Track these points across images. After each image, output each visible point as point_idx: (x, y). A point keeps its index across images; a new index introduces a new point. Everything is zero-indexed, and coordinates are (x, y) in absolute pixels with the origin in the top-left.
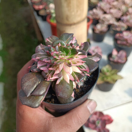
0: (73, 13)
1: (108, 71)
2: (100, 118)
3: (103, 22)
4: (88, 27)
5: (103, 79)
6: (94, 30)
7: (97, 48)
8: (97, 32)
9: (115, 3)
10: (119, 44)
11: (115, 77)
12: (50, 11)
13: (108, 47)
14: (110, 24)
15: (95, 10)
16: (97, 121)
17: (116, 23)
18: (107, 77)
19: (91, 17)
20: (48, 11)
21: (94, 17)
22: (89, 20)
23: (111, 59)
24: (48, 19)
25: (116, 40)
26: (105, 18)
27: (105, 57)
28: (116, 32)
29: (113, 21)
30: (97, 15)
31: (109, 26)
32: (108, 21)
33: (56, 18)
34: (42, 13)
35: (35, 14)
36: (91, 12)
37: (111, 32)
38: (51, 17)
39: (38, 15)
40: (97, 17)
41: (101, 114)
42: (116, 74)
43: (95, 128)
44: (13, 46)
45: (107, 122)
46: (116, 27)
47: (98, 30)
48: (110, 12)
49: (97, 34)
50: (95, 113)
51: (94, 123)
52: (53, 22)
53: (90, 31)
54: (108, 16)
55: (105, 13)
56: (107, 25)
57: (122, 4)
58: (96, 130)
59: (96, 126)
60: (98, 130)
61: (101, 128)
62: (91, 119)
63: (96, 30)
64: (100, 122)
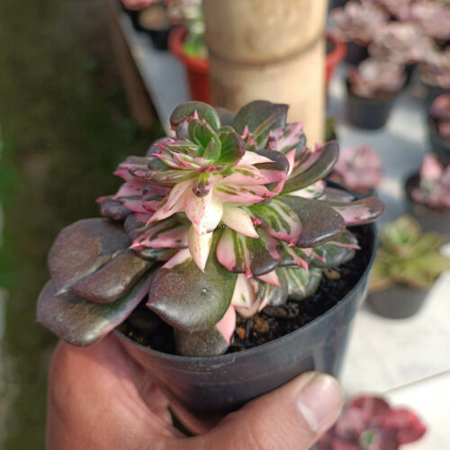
0: (271, 21)
1: (405, 241)
2: (375, 421)
3: (386, 53)
4: (329, 73)
5: (386, 270)
6: (349, 85)
7: (363, 151)
8: (363, 90)
10: (446, 138)
11: (431, 263)
12: (182, 12)
13: (404, 147)
14: (412, 60)
15: (352, 10)
16: (363, 430)
17: (436, 59)
18: (402, 262)
19: (338, 35)
20: (175, 13)
21: (352, 35)
22: (330, 45)
23: (418, 195)
24: (174, 41)
25: (434, 121)
26: (391, 37)
27: (391, 188)
28: (434, 92)
29: (422, 51)
30: (362, 26)
31: (411, 70)
32: (405, 48)
33: (205, 39)
34: (152, 19)
35: (126, 23)
36: (339, 17)
37: (418, 91)
38: (185, 35)
39: (138, 27)
40: (364, 36)
41: (380, 404)
42: (437, 250)
44: (41, 146)
45: (402, 435)
46: (436, 71)
47: (365, 83)
48: (410, 14)
49: (363, 99)
50: (358, 403)
51: (353, 439)
52: (197, 53)
53: (338, 90)
54: (403, 32)
55: (393, 18)
56: (401, 65)
62: (341, 426)
63: (357, 85)
64: (376, 437)
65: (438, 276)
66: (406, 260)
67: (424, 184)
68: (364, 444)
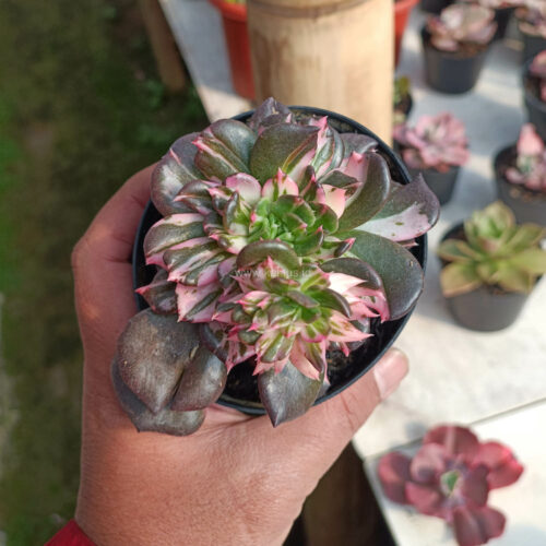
13: (497, 115)
16: (444, 471)
18: (492, 260)
28: (534, 45)
42: (539, 246)
43: (434, 510)
50: (438, 435)
51: (431, 481)
58: (441, 516)
59: (442, 498)
60: (450, 517)
61: (463, 508)
62: (417, 466)
63: (440, 36)
64: (460, 481)
65: (538, 278)
66: (500, 257)
67: (522, 161)
68: (445, 488)
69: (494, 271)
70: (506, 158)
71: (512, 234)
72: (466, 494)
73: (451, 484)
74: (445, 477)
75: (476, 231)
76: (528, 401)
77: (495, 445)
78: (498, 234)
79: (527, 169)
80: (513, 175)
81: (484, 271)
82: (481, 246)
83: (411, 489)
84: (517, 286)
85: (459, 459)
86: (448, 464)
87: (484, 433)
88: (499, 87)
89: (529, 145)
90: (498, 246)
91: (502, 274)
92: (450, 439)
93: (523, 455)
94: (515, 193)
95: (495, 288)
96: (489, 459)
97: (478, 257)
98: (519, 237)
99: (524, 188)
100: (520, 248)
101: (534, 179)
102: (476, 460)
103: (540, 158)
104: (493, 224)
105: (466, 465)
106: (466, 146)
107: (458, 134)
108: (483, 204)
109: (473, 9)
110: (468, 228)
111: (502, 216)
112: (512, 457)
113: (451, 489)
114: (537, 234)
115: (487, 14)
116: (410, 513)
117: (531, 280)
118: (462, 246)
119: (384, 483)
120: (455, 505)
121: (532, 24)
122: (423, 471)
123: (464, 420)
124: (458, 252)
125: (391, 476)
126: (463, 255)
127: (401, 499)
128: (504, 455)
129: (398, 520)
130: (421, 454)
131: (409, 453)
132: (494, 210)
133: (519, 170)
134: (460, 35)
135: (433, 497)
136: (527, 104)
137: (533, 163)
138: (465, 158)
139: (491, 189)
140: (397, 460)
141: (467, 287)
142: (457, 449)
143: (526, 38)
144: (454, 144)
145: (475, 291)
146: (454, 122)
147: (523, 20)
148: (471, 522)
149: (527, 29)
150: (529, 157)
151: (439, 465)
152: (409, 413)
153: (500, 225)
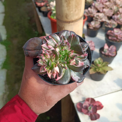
4: (84, 23)
6: (88, 26)
9: (108, 3)
10: (110, 40)
11: (106, 68)
12: (51, 8)
13: (100, 41)
14: (102, 21)
15: (89, 9)
17: (108, 21)
18: (99, 68)
19: (86, 15)
21: (89, 15)
24: (49, 15)
25: (107, 36)
26: (98, 16)
27: (97, 50)
29: (105, 19)
30: (92, 13)
31: (102, 23)
32: (101, 19)
34: (43, 9)
35: (37, 9)
37: (104, 28)
38: (51, 13)
39: (40, 11)
40: (92, 15)
41: (93, 100)
42: (107, 66)
43: (87, 113)
45: (98, 108)
47: (92, 26)
48: (103, 11)
50: (88, 100)
51: (86, 108)
53: (85, 27)
54: (101, 15)
55: (99, 12)
57: (114, 5)
58: (88, 115)
59: (88, 111)
60: (90, 115)
61: (92, 113)
62: (84, 105)
63: (90, 26)
64: (92, 108)
65: (107, 71)
66: (100, 68)
67: (105, 50)
68: (89, 110)
69: (99, 70)
70: (102, 49)
71: (103, 63)
72: (93, 111)
73: (90, 109)
74: (89, 107)
75: (96, 62)
76: (105, 94)
77: (98, 102)
78: (100, 63)
79: (106, 51)
80: (103, 53)
81: (97, 70)
82: (97, 65)
83: (83, 109)
84: (103, 73)
85: (92, 104)
86: (90, 105)
87: (96, 100)
88: (101, 36)
89: (106, 47)
90: (100, 65)
91: (101, 71)
92: (90, 100)
93: (103, 104)
94: (103, 56)
95: (99, 73)
96: (97, 104)
97: (96, 67)
98: (104, 64)
99: (105, 55)
100: (104, 66)
101: (107, 53)
102: (95, 104)
103: (108, 50)
104: (99, 61)
105: (93, 105)
106: (94, 47)
107: (93, 45)
108: (97, 58)
109: (97, 22)
110: (95, 62)
111: (101, 60)
112: (101, 104)
113: (90, 110)
114: (107, 63)
115: (99, 23)
116: (82, 114)
117: (106, 72)
118: (93, 65)
119: (78, 108)
120: (91, 113)
121: (107, 25)
122: (85, 106)
123: (93, 97)
124: (93, 66)
125: (79, 107)
126: (94, 67)
127: (81, 111)
128: (100, 104)
129: (80, 115)
130: (85, 103)
131: (82, 103)
132: (99, 59)
133: (104, 52)
134: (94, 26)
135: (87, 111)
136: (106, 40)
137: (107, 51)
138: (94, 49)
139: (99, 55)
140: (80, 104)
141: (94, 73)
142: (91, 102)
143: (106, 27)
144: (92, 46)
145: (96, 73)
146: (93, 42)
147: (106, 24)
148: (94, 116)
149: (106, 26)
150: (106, 50)
151: (88, 105)
152: (83, 95)
153: (100, 62)
